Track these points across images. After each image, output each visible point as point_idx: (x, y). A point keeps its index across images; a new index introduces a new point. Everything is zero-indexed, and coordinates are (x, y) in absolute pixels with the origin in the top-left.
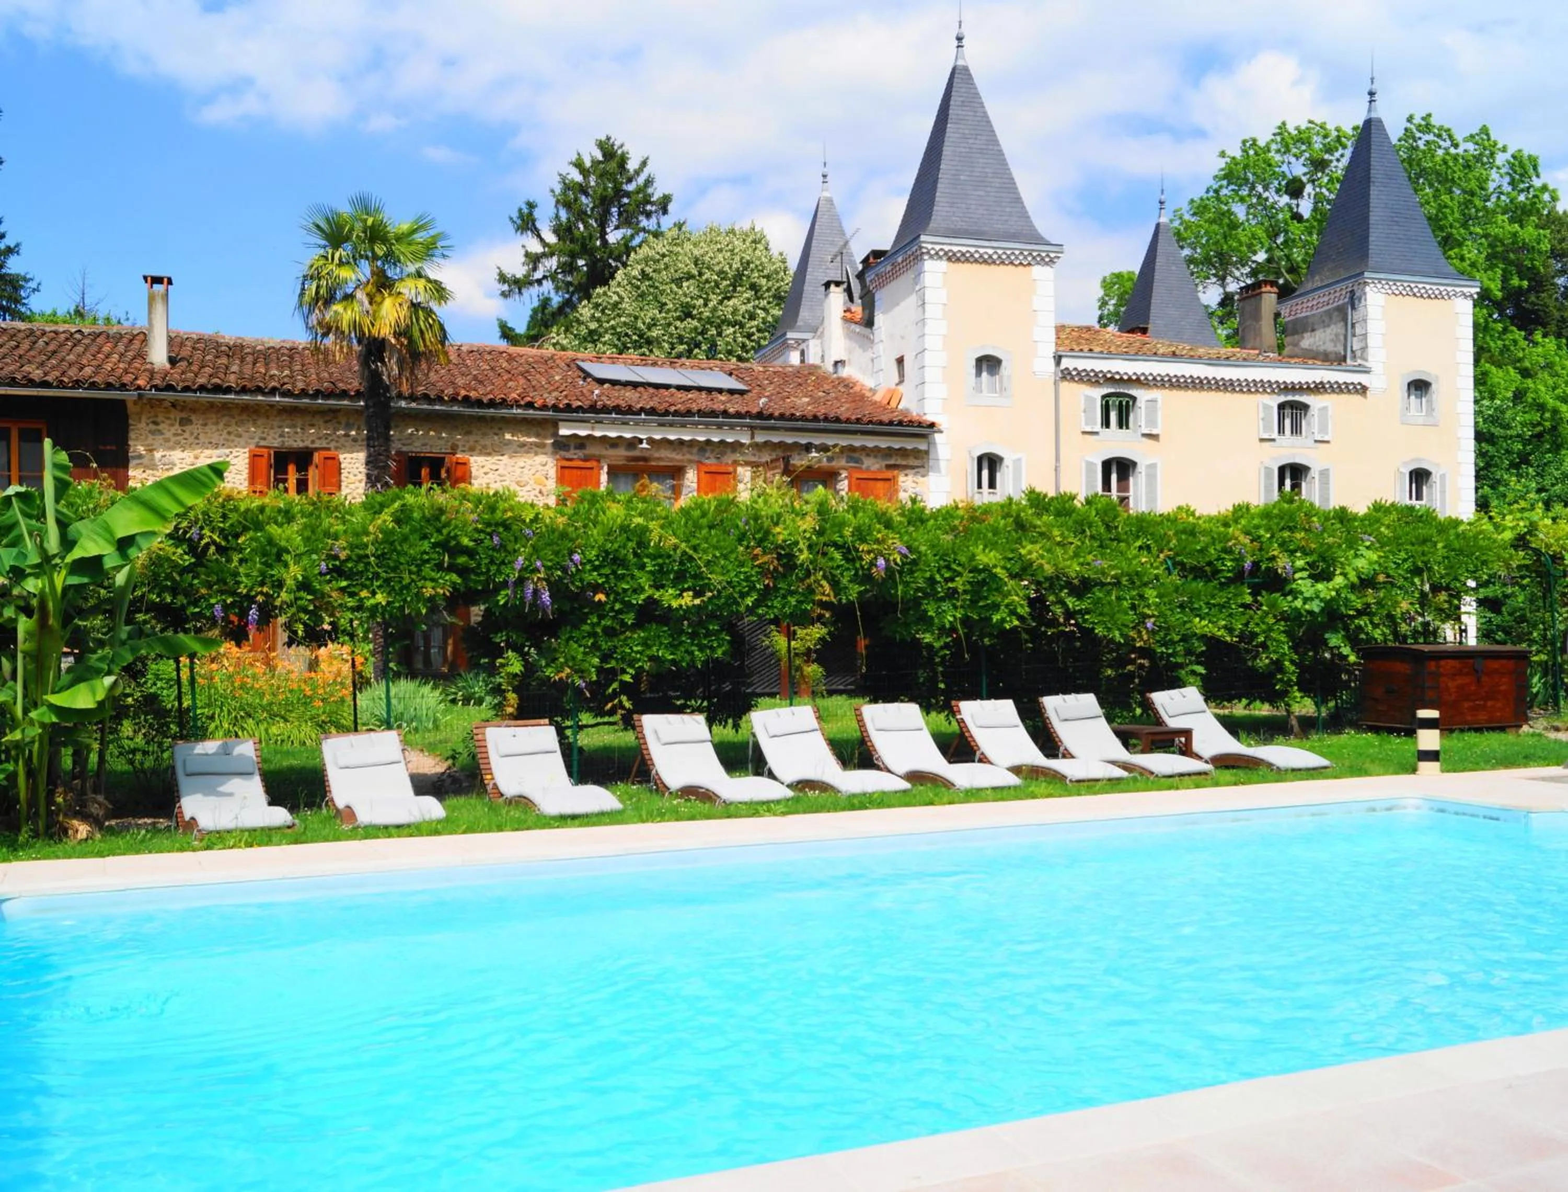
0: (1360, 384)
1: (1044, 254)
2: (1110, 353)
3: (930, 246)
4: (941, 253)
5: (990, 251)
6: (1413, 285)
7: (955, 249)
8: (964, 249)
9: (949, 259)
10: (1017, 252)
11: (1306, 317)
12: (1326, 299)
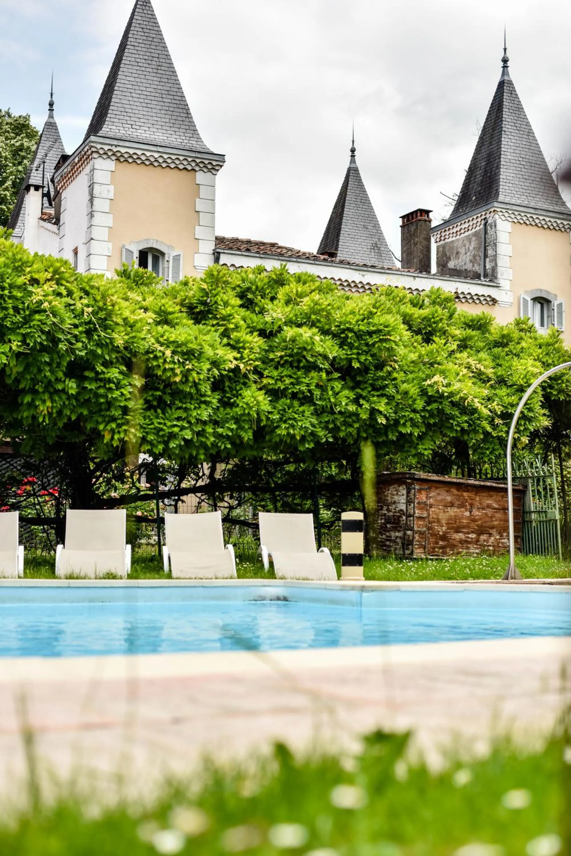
0: (489, 296)
1: (206, 162)
2: (265, 253)
3: (99, 146)
4: (110, 153)
5: (156, 155)
6: (535, 217)
7: (123, 150)
8: (131, 151)
9: (118, 159)
10: (181, 158)
11: (452, 242)
12: (466, 225)
